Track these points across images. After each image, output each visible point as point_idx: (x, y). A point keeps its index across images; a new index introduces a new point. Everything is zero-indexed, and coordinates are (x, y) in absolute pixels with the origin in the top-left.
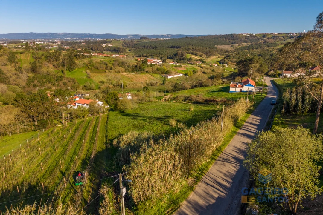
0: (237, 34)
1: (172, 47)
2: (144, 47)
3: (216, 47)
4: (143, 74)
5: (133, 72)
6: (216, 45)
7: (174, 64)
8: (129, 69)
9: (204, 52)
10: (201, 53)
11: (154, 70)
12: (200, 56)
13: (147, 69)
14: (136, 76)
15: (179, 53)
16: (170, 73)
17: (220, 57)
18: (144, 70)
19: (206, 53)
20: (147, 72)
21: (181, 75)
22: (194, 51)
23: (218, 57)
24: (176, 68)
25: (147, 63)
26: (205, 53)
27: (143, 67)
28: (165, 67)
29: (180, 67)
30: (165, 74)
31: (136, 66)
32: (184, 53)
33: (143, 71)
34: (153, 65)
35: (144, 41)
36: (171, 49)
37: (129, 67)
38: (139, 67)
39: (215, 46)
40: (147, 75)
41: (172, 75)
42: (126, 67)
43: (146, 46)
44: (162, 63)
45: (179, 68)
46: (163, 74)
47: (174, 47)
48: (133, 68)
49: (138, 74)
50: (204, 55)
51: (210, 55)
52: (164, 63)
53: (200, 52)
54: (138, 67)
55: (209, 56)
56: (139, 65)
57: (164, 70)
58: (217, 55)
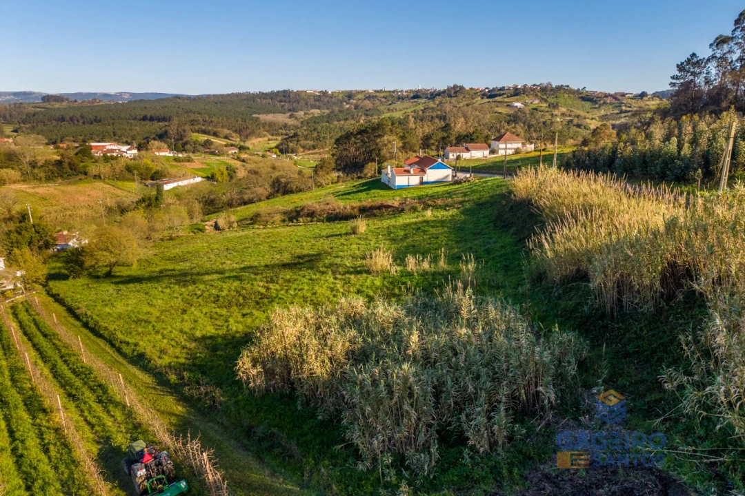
0: (295, 91)
1: (144, 118)
2: (63, 119)
3: (258, 118)
4: (87, 185)
5: (49, 179)
6: (255, 113)
7: (171, 155)
8: (36, 171)
9: (234, 129)
10: (226, 131)
11: (118, 170)
12: (226, 137)
13: (93, 169)
14: (63, 191)
15: (171, 132)
16: (165, 176)
17: (272, 140)
18: (86, 174)
19: (239, 131)
20: (97, 177)
21: (198, 179)
22: (209, 125)
23: (266, 139)
24: (179, 164)
25: (90, 153)
26: (236, 131)
27: (82, 164)
28: (149, 162)
29: (188, 161)
30: (153, 180)
31: (59, 163)
32: (184, 131)
33: (83, 177)
34: (112, 158)
35: (57, 105)
36: (143, 122)
37: (34, 167)
38: (70, 164)
39: (254, 116)
40: (99, 184)
41: (174, 181)
42: (27, 168)
43: (68, 118)
44: (135, 151)
45: (187, 164)
46: (145, 179)
47: (152, 119)
48: (51, 167)
49: (69, 184)
50: (234, 134)
51: (250, 134)
52: (143, 152)
53: (223, 127)
54: (66, 165)
55: (247, 137)
56: (67, 161)
57: (148, 169)
58: (265, 136)
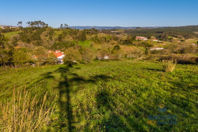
2: (138, 32)
3: (194, 33)
4: (131, 47)
5: (123, 44)
6: (193, 31)
7: (157, 41)
8: (121, 42)
9: (183, 36)
10: (180, 36)
11: (140, 43)
12: (180, 38)
13: (134, 43)
14: (125, 47)
15: (162, 35)
16: (152, 46)
17: (197, 40)
18: (132, 44)
19: (185, 36)
20: (134, 45)
21: (162, 48)
22: (175, 34)
23: (195, 39)
24: (158, 43)
25: (135, 39)
26: (184, 36)
27: (132, 41)
28: (149, 42)
29: (162, 43)
30: (149, 47)
31: (127, 40)
32: (166, 35)
33: (131, 44)
34: (140, 40)
35: (139, 29)
36: (156, 33)
37: (121, 41)
38: (129, 41)
39: (193, 32)
40: (134, 47)
41: (154, 48)
42: (119, 41)
44: (147, 39)
45: (161, 44)
46: (147, 47)
47: (159, 32)
48: (124, 41)
49: (127, 46)
50: (183, 37)
51: (189, 37)
52: (149, 39)
53: (179, 35)
54: (128, 41)
55: (187, 38)
56: (128, 40)
57: (148, 44)
58: (194, 38)
